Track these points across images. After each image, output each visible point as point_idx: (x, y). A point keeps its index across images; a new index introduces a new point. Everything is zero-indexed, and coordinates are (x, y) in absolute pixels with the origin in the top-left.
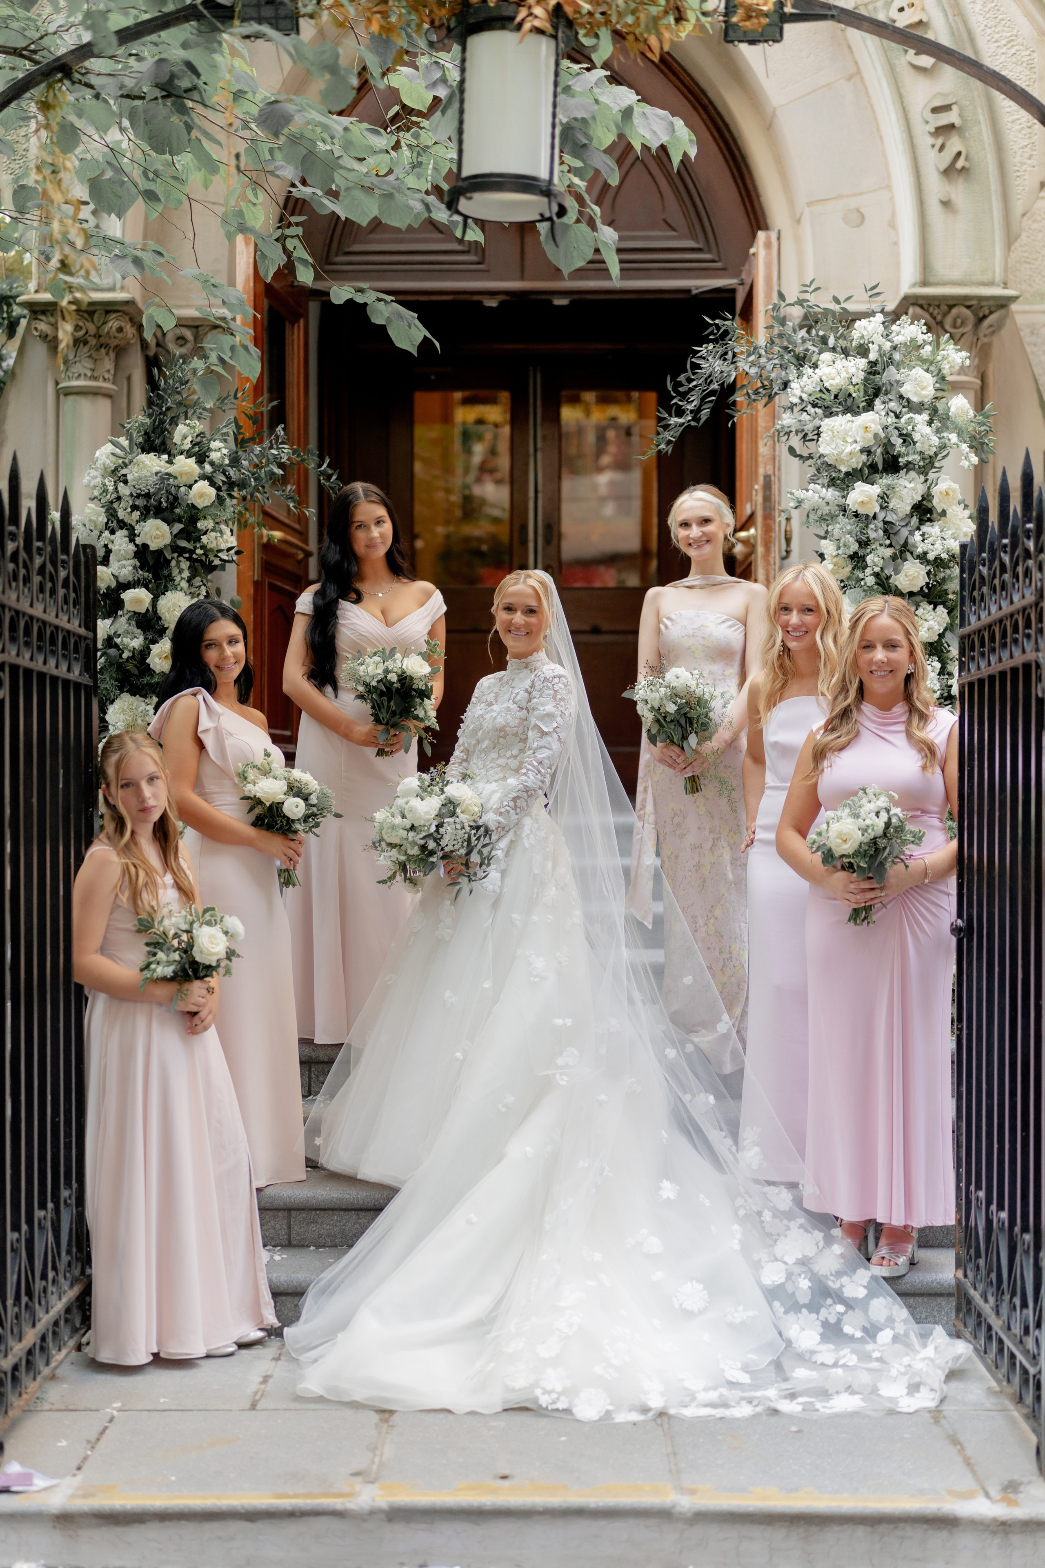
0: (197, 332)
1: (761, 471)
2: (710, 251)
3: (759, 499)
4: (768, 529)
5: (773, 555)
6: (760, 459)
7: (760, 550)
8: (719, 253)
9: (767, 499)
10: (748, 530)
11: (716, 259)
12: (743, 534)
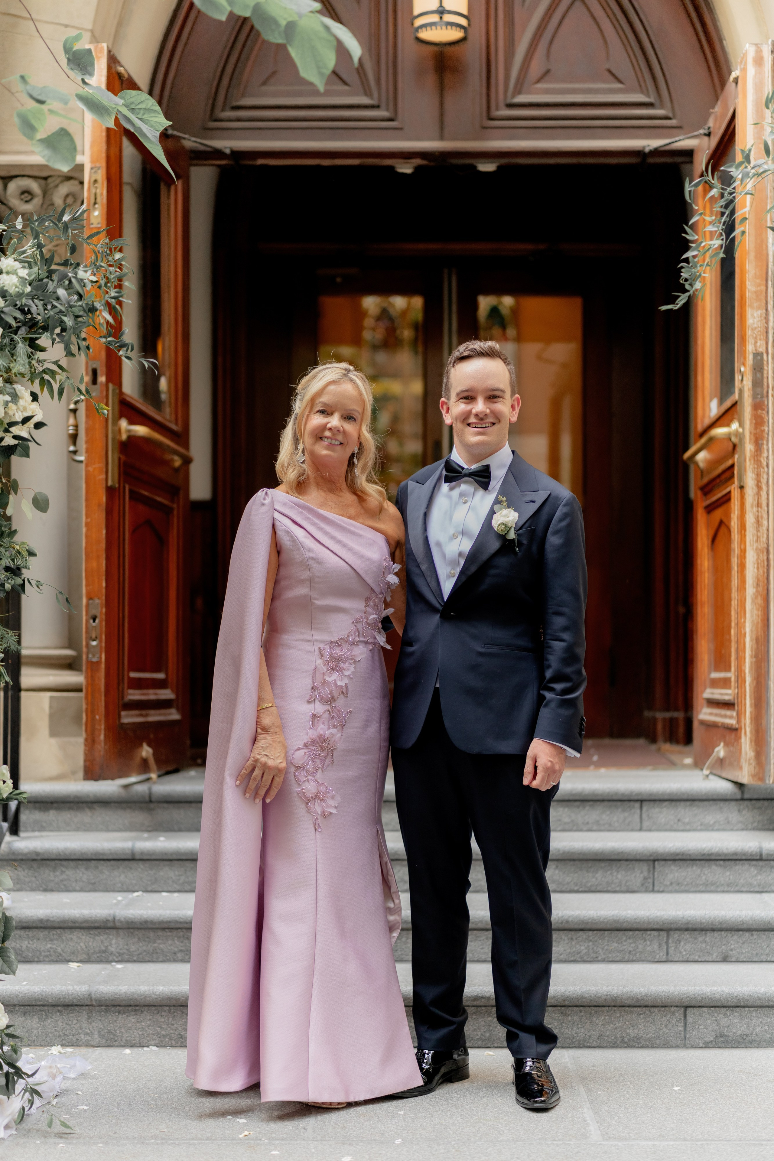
0: (47, 185)
1: (750, 348)
2: (662, 107)
3: (748, 383)
4: (759, 422)
5: (765, 455)
6: (749, 332)
7: (749, 447)
8: (673, 108)
9: (758, 383)
10: (728, 425)
11: (670, 115)
12: (720, 431)
